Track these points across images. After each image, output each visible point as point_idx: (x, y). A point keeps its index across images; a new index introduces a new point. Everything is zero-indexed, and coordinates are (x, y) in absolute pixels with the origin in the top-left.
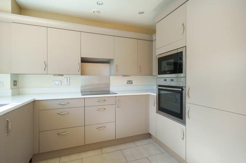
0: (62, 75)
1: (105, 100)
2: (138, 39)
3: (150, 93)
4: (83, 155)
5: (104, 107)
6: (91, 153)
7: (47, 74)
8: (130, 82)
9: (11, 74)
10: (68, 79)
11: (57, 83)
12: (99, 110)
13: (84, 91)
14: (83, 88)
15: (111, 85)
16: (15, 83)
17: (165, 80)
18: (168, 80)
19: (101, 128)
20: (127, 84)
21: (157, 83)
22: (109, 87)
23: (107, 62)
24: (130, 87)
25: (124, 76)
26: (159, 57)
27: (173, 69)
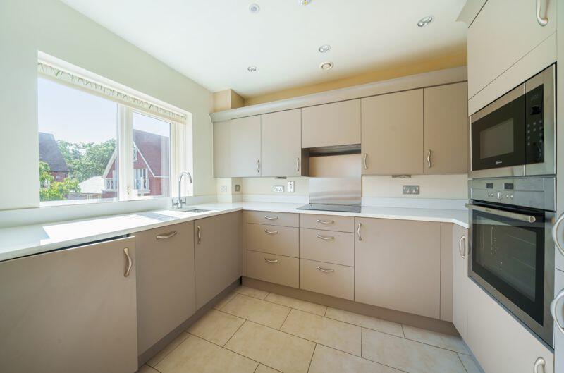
0: (285, 178)
1: (333, 222)
2: (423, 88)
3: (454, 221)
4: (297, 305)
5: (332, 234)
6: (308, 307)
7: (261, 177)
8: (413, 190)
9: (233, 179)
10: (292, 183)
11: (279, 188)
12: (322, 237)
13: (316, 202)
14: (314, 198)
15: (364, 195)
16: (237, 188)
17: (490, 186)
18: (499, 185)
19: (326, 270)
20: (405, 193)
21: (469, 195)
22: (360, 199)
23: (356, 151)
24: (412, 200)
25: (394, 176)
26: (474, 121)
27: (511, 150)
